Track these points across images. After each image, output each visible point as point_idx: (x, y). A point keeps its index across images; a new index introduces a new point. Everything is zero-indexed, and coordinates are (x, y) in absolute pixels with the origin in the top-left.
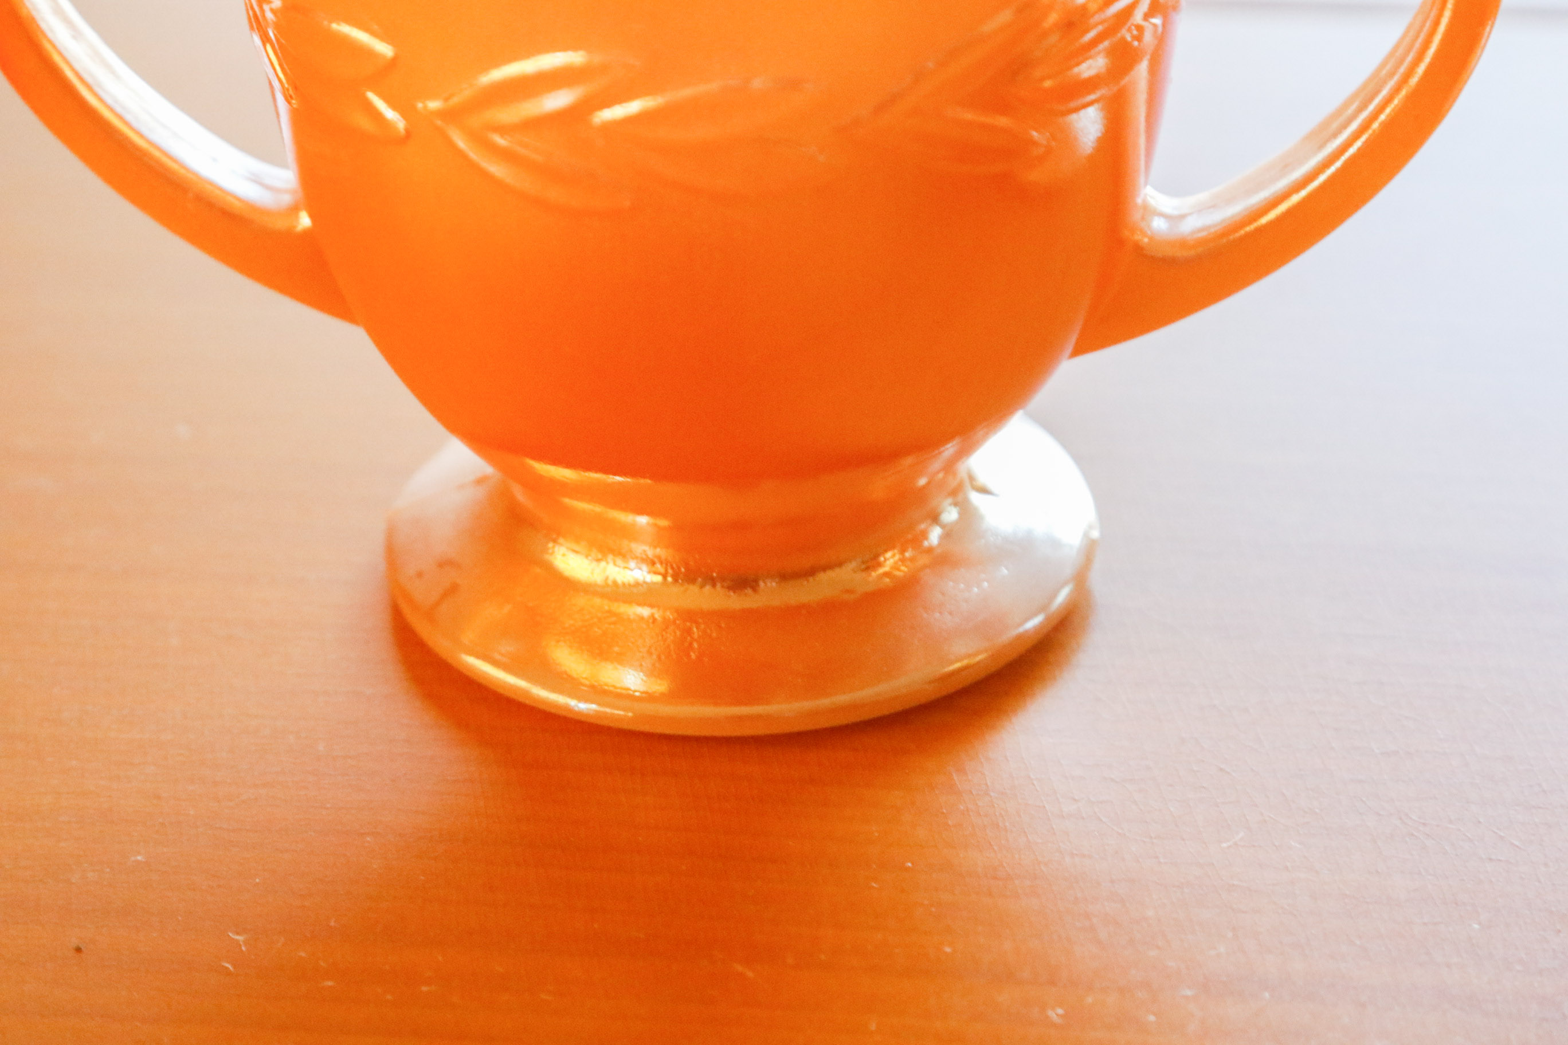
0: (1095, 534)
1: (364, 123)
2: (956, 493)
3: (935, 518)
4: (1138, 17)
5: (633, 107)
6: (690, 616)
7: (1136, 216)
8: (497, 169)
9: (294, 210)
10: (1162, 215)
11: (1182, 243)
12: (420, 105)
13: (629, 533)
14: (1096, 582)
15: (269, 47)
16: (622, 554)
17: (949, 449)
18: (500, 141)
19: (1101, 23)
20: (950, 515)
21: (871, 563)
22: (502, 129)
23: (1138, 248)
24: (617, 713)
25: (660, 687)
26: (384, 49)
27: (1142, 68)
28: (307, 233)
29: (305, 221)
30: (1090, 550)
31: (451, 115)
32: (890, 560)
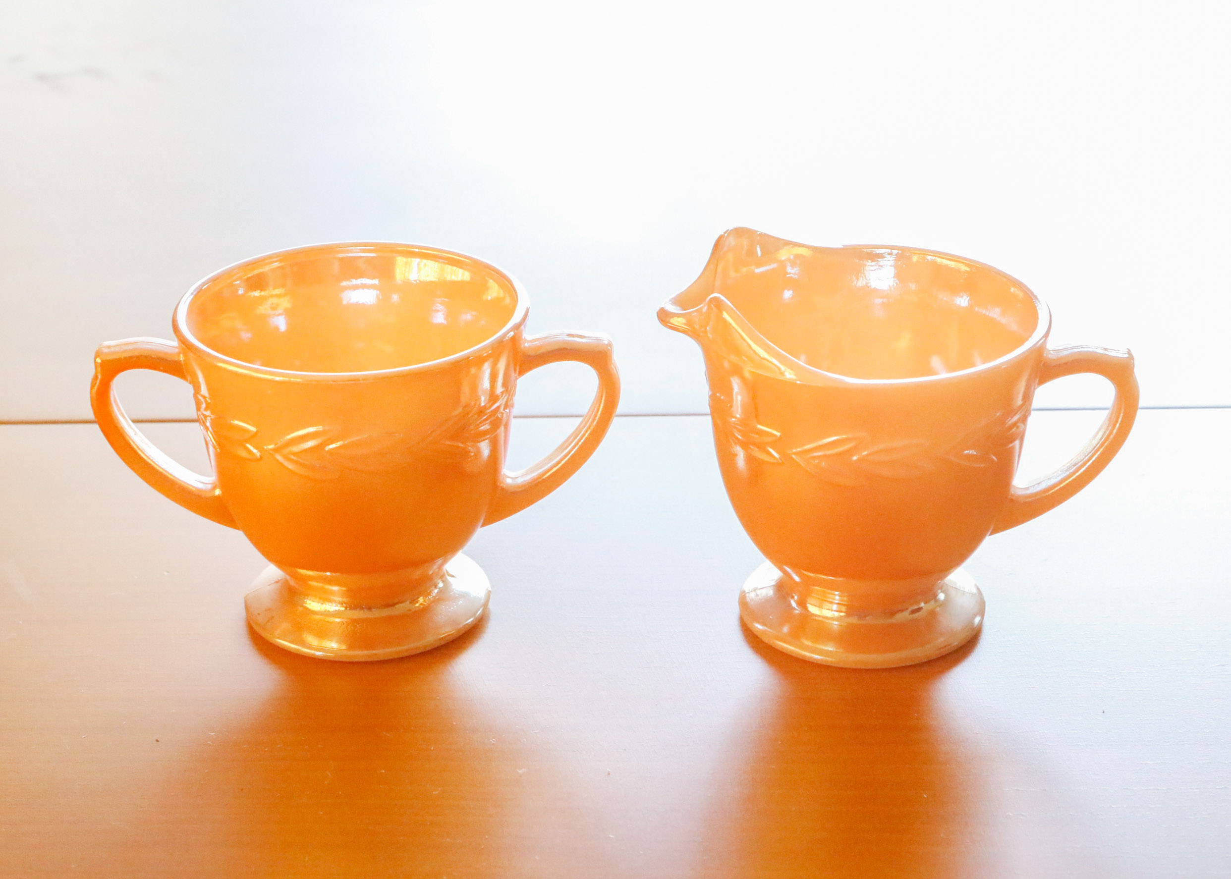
0: (490, 589)
1: (243, 454)
2: (442, 577)
3: (436, 587)
4: (502, 409)
5: (338, 444)
6: (354, 622)
7: (501, 478)
8: (290, 466)
9: (214, 488)
10: (509, 477)
11: (518, 486)
12: (265, 447)
13: (332, 593)
14: (491, 606)
15: (209, 432)
16: (330, 601)
17: (439, 561)
18: (292, 457)
19: (489, 413)
20: (441, 585)
21: (414, 601)
22: (295, 454)
23: (503, 489)
24: (331, 655)
25: (344, 647)
26: (253, 429)
27: (502, 428)
28: (218, 497)
29: (218, 492)
30: (489, 594)
31: (276, 450)
32: (421, 600)
